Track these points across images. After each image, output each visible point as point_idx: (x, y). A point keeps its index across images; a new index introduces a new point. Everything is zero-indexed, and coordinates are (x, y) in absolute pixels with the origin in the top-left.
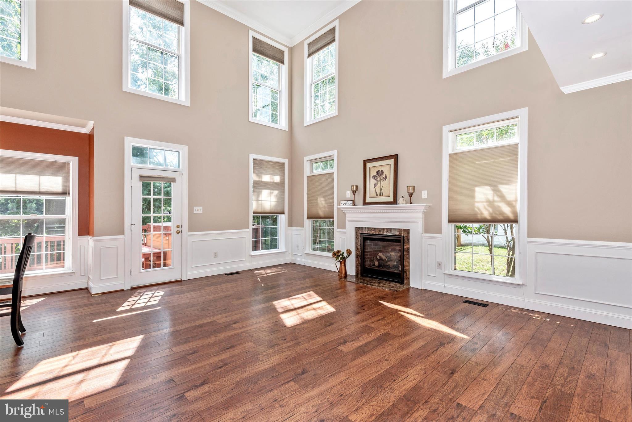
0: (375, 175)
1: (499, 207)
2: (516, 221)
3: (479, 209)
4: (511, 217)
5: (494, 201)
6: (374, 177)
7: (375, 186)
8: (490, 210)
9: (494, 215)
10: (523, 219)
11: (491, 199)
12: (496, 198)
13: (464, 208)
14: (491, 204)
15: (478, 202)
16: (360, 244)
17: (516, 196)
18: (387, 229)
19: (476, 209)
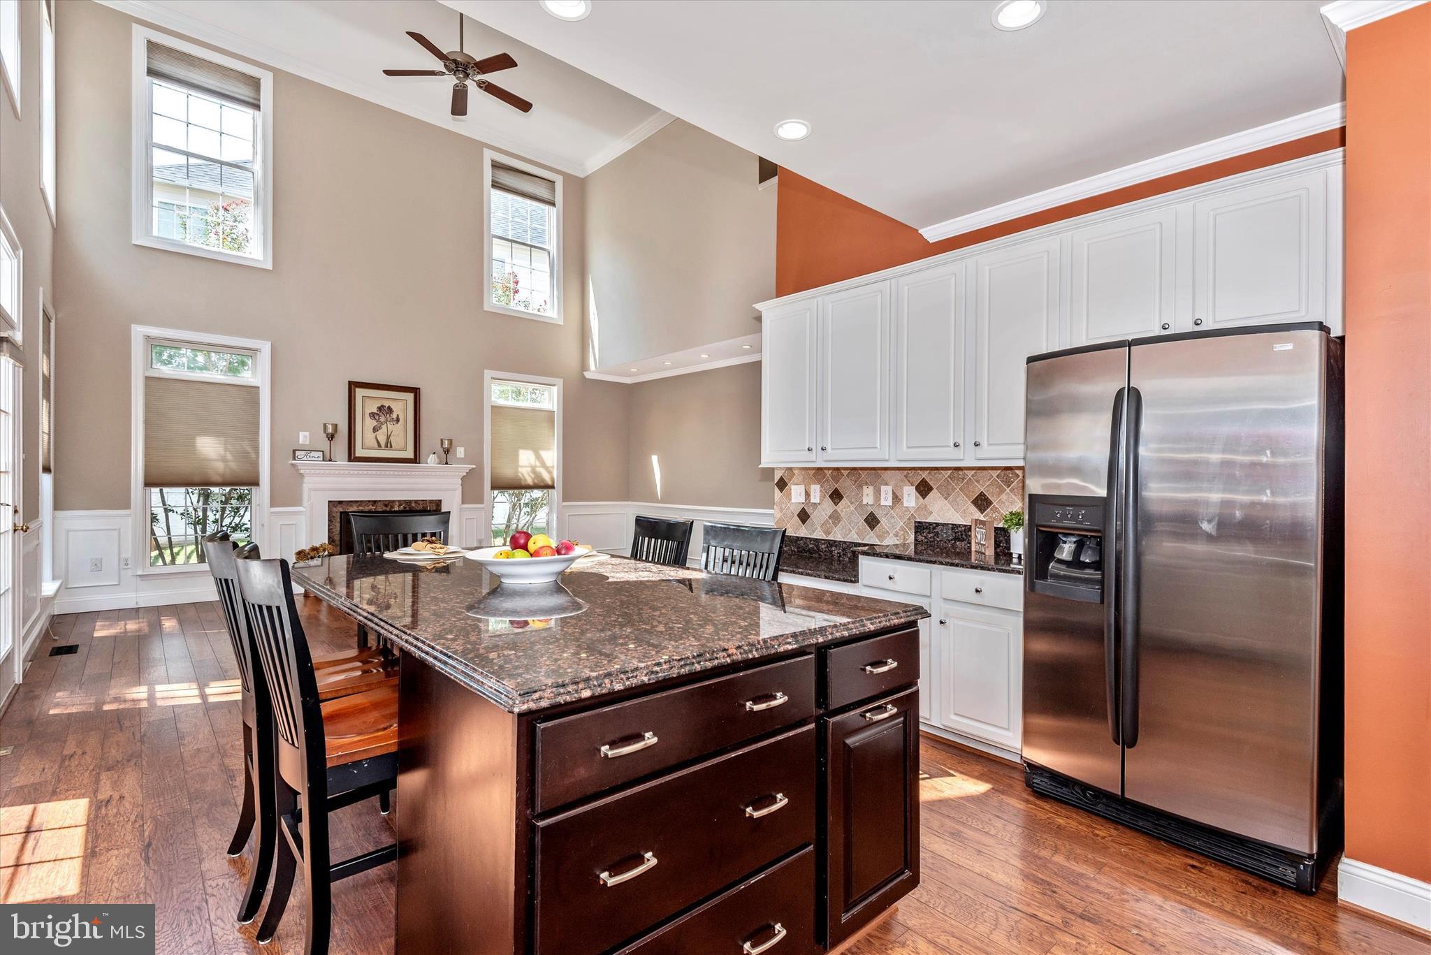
0: (375, 410)
1: (540, 472)
2: (552, 487)
3: (522, 474)
4: (550, 483)
5: (536, 466)
6: (372, 415)
7: (375, 430)
8: (532, 475)
9: (536, 481)
10: (558, 484)
11: (533, 464)
12: (538, 464)
13: (507, 472)
14: (534, 471)
15: (522, 467)
16: (338, 532)
17: (553, 463)
18: (399, 501)
19: (520, 475)
